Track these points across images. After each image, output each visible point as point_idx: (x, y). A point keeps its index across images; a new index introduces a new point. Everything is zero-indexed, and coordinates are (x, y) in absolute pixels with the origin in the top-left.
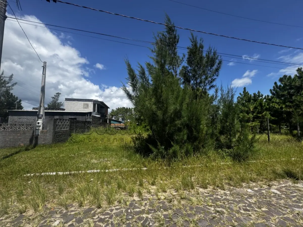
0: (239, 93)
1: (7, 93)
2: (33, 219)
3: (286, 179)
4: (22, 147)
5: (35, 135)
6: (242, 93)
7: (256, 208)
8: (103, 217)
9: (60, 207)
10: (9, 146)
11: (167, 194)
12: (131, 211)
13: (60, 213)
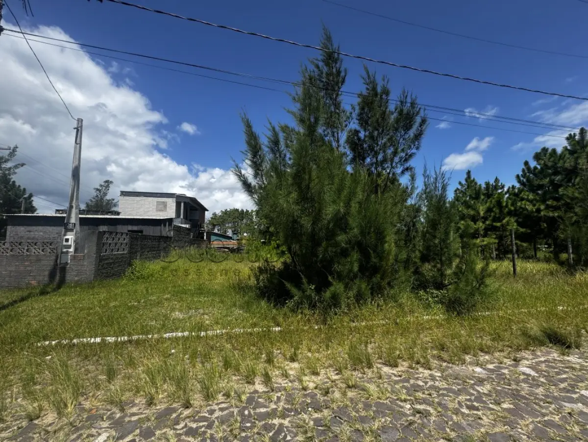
0: (458, 182)
1: (5, 180)
2: (55, 432)
3: (548, 347)
4: (34, 288)
5: (60, 264)
6: (464, 182)
7: (491, 403)
8: (194, 426)
9: (109, 407)
10: (7, 285)
11: (319, 378)
12: (249, 412)
13: (109, 418)
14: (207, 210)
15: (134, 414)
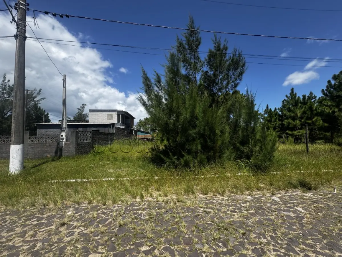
0: (285, 95)
1: (36, 107)
2: (53, 210)
3: (298, 189)
4: (49, 158)
5: (60, 147)
6: (289, 95)
7: (244, 210)
8: (105, 211)
9: (73, 204)
10: (38, 157)
11: (167, 198)
12: (130, 208)
13: (73, 207)
14: (135, 118)
15: (83, 207)
